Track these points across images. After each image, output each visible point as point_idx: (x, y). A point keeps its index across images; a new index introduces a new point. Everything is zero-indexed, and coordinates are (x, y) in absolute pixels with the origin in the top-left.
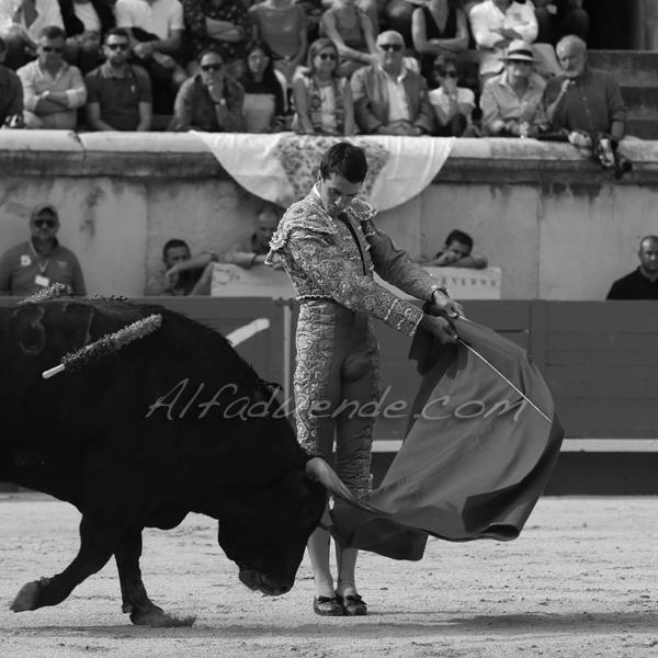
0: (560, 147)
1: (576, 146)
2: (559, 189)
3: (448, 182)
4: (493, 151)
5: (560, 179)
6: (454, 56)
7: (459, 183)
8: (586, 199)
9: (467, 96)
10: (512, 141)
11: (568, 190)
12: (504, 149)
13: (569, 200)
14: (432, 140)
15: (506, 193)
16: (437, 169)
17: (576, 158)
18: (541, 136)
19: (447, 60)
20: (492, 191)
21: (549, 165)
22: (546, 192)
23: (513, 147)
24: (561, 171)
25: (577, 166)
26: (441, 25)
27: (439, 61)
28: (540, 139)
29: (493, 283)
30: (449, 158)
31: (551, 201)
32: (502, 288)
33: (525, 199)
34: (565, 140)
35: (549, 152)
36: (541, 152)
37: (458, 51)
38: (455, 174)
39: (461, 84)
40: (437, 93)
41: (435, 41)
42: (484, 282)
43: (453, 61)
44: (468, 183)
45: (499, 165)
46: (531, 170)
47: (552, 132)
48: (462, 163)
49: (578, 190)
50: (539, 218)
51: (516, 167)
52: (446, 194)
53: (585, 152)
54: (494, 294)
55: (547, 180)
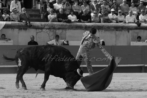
0: (21, 23)
1: (24, 23)
2: (21, 29)
3: (5, 28)
4: (12, 23)
5: (21, 27)
7: (7, 28)
8: (25, 30)
9: (8, 15)
10: (15, 22)
11: (23, 29)
12: (13, 23)
13: (23, 31)
14: (3, 22)
15: (14, 30)
16: (3, 26)
17: (24, 24)
19: (5, 10)
20: (12, 29)
21: (20, 25)
22: (19, 29)
23: (14, 23)
24: (22, 26)
25: (24, 26)
26: (4, 5)
27: (4, 11)
28: (18, 22)
29: (12, 43)
30: (5, 24)
31: (20, 31)
32: (13, 43)
33: (16, 30)
34: (22, 22)
35: (20, 24)
36: (19, 24)
37: (7, 9)
38: (6, 27)
39: (7, 14)
41: (4, 7)
42: (10, 42)
43: (6, 10)
44: (8, 28)
45: (12, 25)
46: (17, 26)
47: (20, 21)
48: (7, 25)
49: (24, 29)
50: (18, 33)
51: (15, 26)
52: (5, 30)
53: (25, 23)
54: (12, 44)
55: (20, 28)
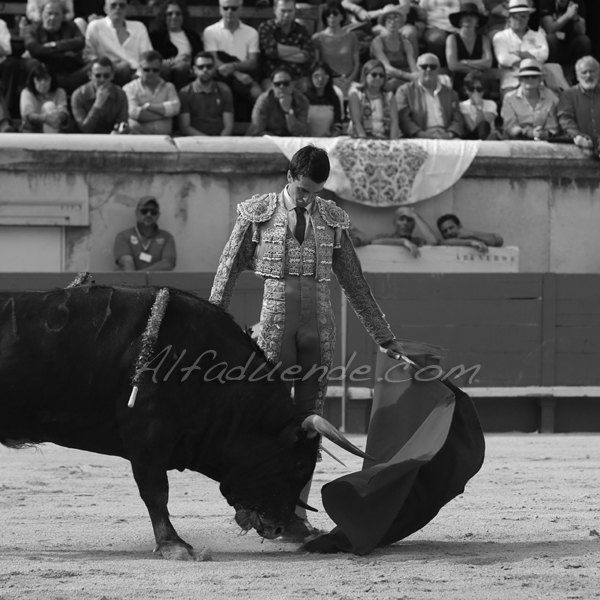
0: (567, 148)
1: (580, 147)
2: (566, 182)
3: (475, 177)
4: (512, 151)
5: (567, 174)
6: (480, 74)
7: (484, 177)
8: (588, 190)
9: (490, 106)
10: (528, 143)
11: (574, 183)
12: (521, 149)
13: (574, 191)
14: (462, 143)
15: (523, 186)
16: (466, 166)
17: (580, 156)
18: (551, 139)
19: (475, 78)
20: (512, 184)
21: (558, 163)
22: (555, 185)
23: (528, 148)
24: (568, 168)
25: (580, 163)
26: (470, 48)
27: (468, 78)
28: (550, 141)
29: (513, 259)
30: (477, 158)
31: (559, 192)
32: (520, 263)
33: (539, 189)
35: (558, 152)
36: (551, 152)
37: (483, 70)
38: (481, 170)
39: (486, 97)
40: (467, 104)
41: (465, 62)
42: (505, 258)
43: (479, 79)
44: (492, 178)
45: (517, 162)
46: (544, 167)
47: (560, 137)
48: (487, 161)
49: (582, 183)
50: (550, 206)
51: (531, 164)
52: (474, 186)
53: (587, 152)
54: (513, 269)
55: (556, 174)
